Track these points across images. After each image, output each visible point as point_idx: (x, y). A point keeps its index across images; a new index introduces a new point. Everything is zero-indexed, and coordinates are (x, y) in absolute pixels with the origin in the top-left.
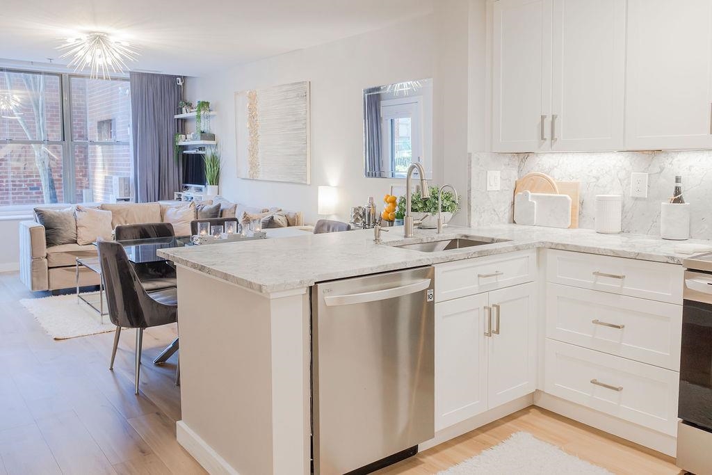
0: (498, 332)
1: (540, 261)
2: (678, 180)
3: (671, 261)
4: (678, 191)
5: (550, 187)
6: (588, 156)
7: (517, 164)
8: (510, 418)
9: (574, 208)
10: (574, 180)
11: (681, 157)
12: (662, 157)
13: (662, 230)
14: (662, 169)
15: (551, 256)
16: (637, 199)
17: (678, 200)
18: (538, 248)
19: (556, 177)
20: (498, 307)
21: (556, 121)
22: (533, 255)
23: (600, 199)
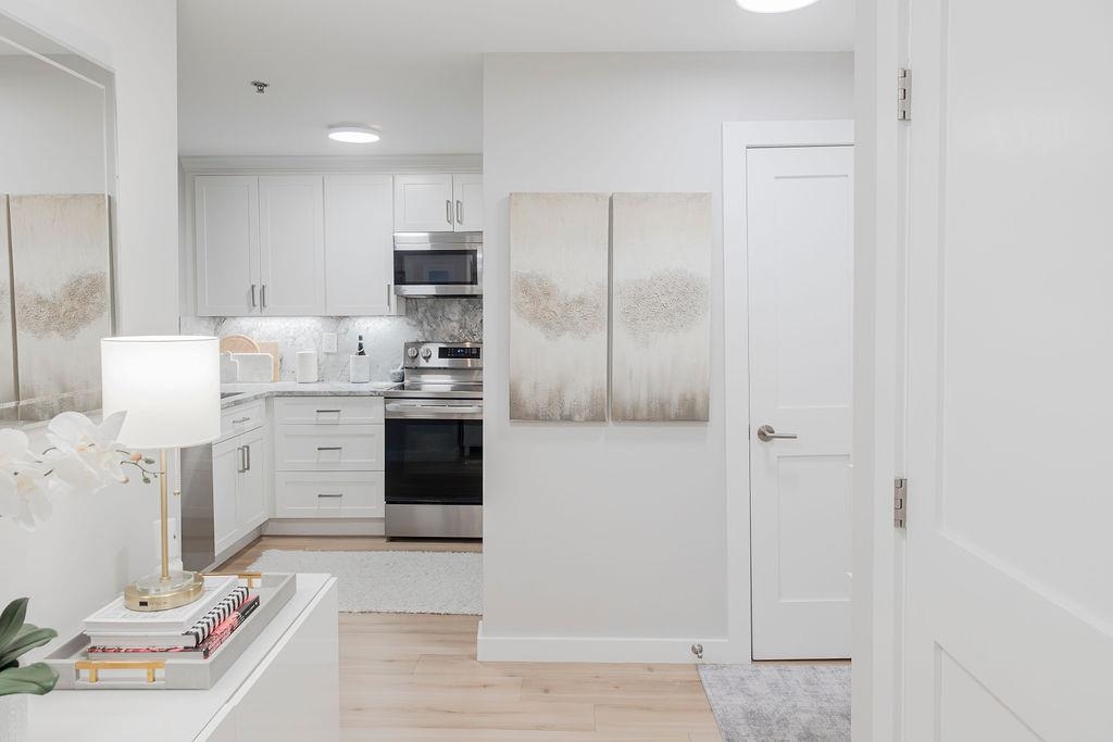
0: (248, 468)
1: (269, 408)
2: (360, 338)
3: (375, 394)
4: (361, 346)
5: (251, 346)
6: (284, 320)
7: (213, 326)
8: (250, 546)
9: (275, 365)
10: (273, 341)
11: (361, 321)
12: (347, 321)
13: (352, 375)
14: (347, 330)
15: (278, 402)
16: (328, 354)
17: (362, 353)
18: (266, 398)
19: (255, 338)
20: (248, 448)
21: (266, 289)
22: (262, 402)
23: (301, 355)
